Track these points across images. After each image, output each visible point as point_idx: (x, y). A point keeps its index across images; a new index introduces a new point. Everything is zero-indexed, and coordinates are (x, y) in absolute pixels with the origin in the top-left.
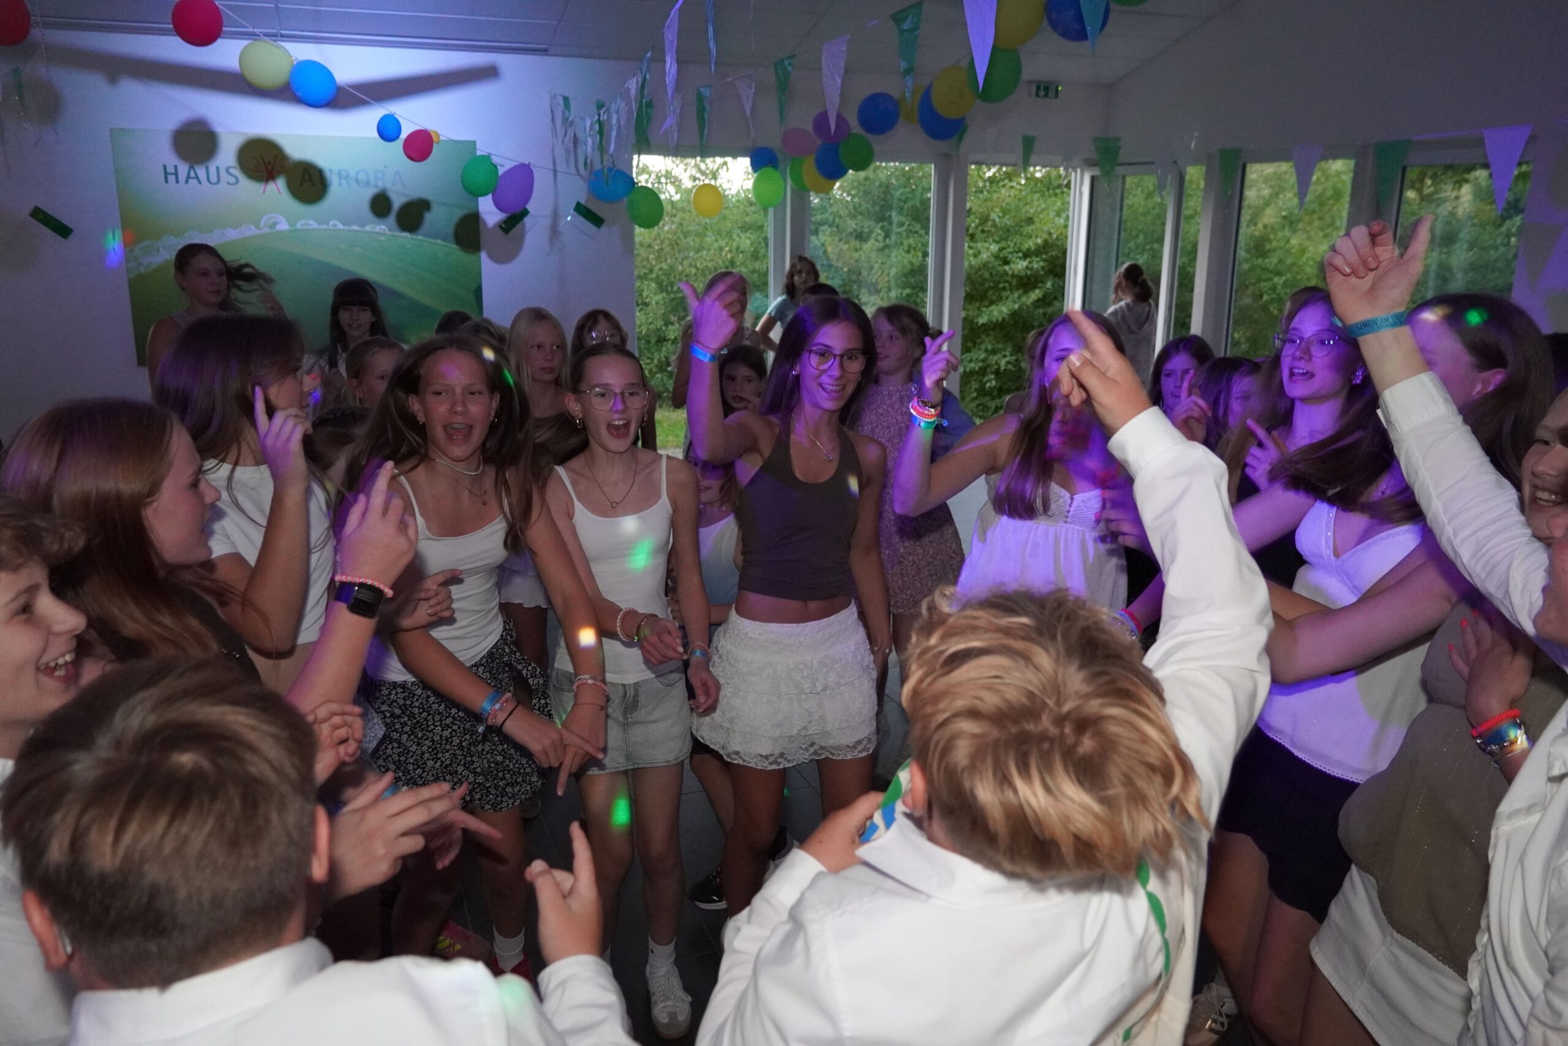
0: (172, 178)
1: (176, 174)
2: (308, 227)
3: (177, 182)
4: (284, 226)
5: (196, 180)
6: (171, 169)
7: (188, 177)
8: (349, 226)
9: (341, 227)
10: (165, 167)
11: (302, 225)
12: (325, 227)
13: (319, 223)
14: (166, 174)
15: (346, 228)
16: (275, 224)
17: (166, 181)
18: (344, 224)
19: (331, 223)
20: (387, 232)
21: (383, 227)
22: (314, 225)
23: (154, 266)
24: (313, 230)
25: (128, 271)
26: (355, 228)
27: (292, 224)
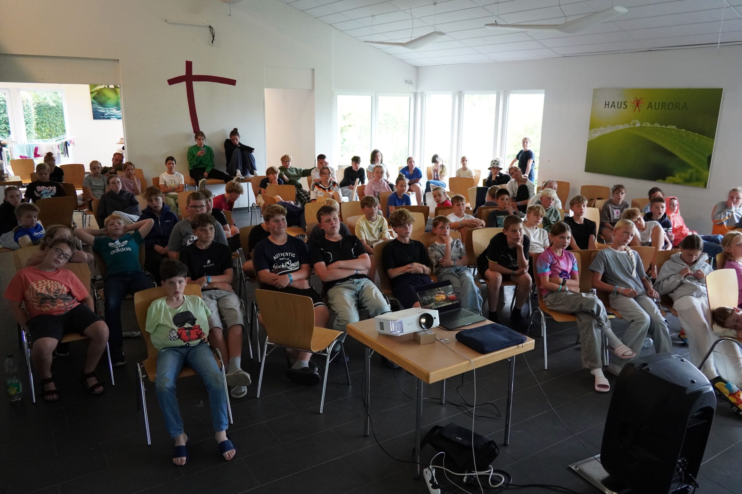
0: (607, 106)
1: (608, 105)
2: (647, 126)
3: (608, 107)
4: (638, 125)
5: (613, 107)
6: (607, 103)
7: (612, 106)
8: (662, 125)
9: (658, 126)
10: (606, 102)
11: (645, 125)
12: (652, 126)
13: (651, 124)
14: (606, 105)
15: (660, 126)
16: (636, 124)
17: (605, 107)
18: (660, 125)
19: (655, 124)
20: (676, 129)
21: (675, 127)
22: (649, 125)
23: (596, 137)
24: (648, 127)
25: (589, 138)
26: (664, 126)
27: (641, 124)
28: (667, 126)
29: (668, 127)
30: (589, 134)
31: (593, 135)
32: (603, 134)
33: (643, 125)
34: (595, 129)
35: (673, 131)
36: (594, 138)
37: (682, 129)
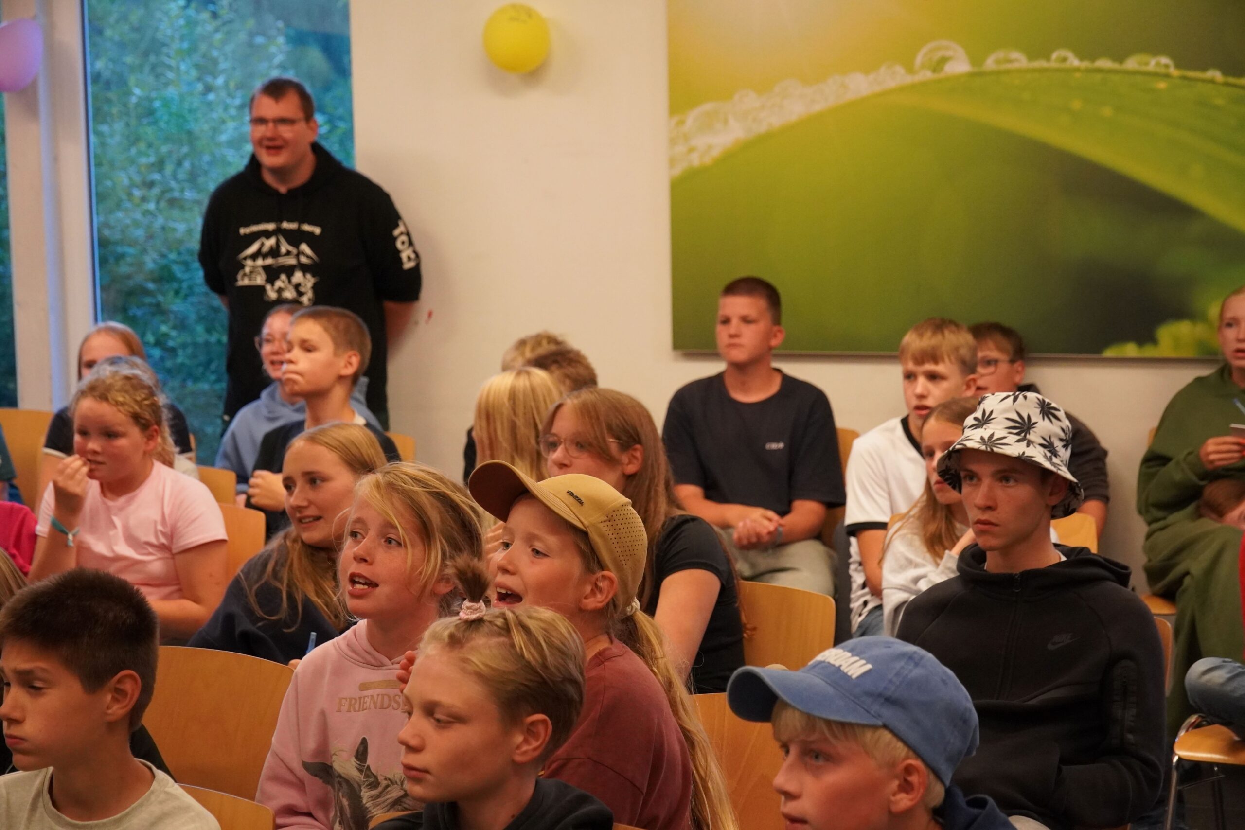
8: (1093, 59)
13: (1031, 57)
18: (1081, 57)
20: (1174, 71)
21: (1164, 60)
22: (1019, 60)
23: (716, 153)
24: (1019, 71)
25: (672, 162)
26: (1104, 63)
27: (976, 59)
28: (1121, 59)
29: (1131, 64)
30: (673, 142)
31: (700, 142)
32: (763, 128)
33: (990, 63)
34: (708, 107)
35: (1162, 85)
36: (708, 160)
37: (1204, 69)
